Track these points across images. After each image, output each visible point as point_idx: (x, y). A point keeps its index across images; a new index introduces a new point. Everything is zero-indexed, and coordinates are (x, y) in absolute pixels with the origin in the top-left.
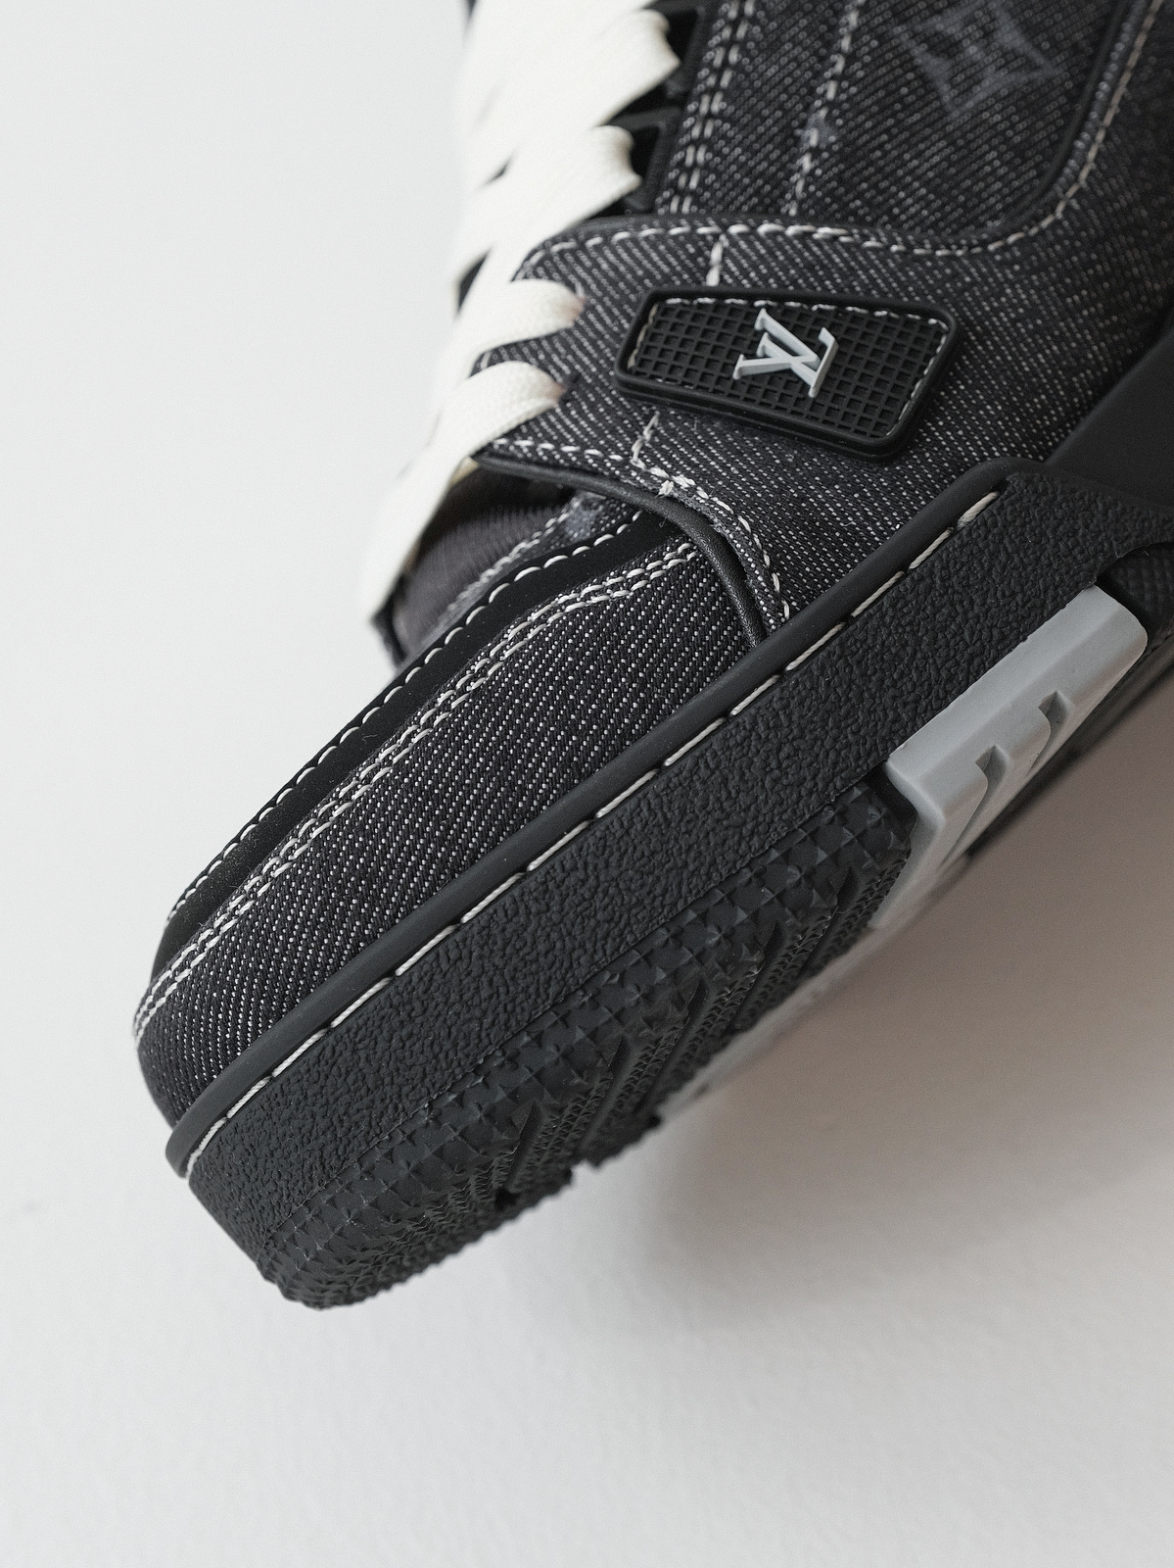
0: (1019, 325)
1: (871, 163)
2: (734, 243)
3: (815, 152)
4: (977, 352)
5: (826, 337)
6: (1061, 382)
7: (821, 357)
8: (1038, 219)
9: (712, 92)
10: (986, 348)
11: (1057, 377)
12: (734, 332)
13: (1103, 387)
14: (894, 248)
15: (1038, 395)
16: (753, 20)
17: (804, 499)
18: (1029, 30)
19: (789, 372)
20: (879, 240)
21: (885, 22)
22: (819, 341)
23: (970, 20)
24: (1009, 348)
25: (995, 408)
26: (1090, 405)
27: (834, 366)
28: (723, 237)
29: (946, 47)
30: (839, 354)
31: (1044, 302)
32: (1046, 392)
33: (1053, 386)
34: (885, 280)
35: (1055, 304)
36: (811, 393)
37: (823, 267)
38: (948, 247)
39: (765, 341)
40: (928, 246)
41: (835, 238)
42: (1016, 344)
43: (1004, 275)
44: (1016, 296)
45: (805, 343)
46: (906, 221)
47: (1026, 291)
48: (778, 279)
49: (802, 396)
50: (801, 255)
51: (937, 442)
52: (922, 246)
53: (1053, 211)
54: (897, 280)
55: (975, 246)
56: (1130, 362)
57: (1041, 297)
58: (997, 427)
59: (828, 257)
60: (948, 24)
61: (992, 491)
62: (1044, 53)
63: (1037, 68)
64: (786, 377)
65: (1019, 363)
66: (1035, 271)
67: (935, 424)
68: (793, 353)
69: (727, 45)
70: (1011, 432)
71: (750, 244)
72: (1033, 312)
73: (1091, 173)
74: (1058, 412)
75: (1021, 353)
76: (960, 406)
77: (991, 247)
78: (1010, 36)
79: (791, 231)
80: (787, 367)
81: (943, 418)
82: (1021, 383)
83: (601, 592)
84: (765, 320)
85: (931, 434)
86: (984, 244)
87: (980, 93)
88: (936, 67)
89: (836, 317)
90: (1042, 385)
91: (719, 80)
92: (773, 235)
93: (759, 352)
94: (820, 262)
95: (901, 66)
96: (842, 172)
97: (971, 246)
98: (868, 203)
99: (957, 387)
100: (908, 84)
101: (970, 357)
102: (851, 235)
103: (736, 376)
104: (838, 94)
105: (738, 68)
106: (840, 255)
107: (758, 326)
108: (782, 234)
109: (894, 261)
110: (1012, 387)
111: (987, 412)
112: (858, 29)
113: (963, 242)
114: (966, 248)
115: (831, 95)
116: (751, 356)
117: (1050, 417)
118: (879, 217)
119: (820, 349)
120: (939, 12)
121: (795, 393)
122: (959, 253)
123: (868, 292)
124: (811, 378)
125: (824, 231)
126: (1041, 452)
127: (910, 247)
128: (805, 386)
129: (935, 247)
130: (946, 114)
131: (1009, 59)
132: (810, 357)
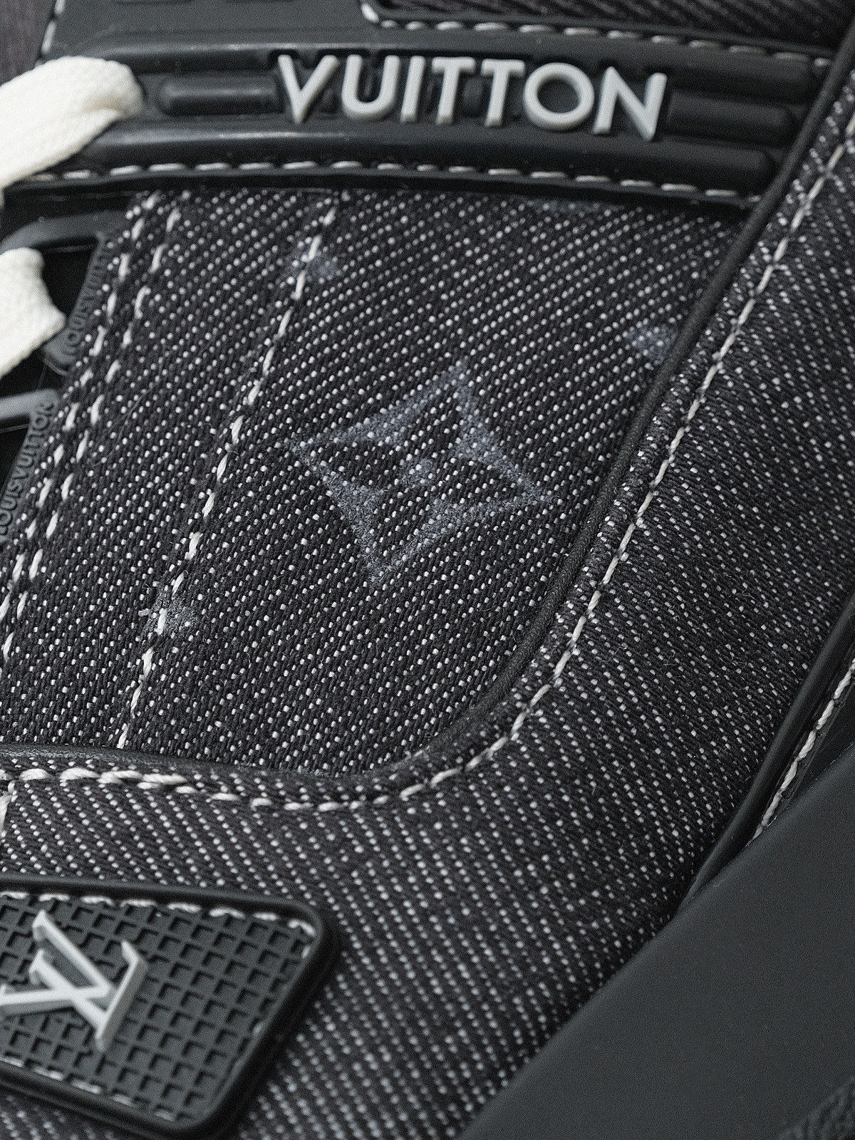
0: (433, 919)
2: (24, 799)
3: (160, 644)
4: (362, 968)
5: (129, 952)
6: (494, 1006)
7: (115, 986)
8: (480, 748)
9: (29, 548)
10: (375, 959)
11: (487, 998)
13: (562, 1011)
14: (256, 802)
15: (453, 1031)
16: (98, 433)
18: (504, 430)
19: (70, 1010)
20: (233, 790)
21: (285, 433)
24: (412, 958)
25: (378, 1056)
26: (537, 1040)
27: (136, 999)
28: (11, 786)
30: (147, 981)
31: (476, 879)
32: (467, 1024)
33: (481, 1015)
34: (234, 855)
35: (495, 879)
36: (99, 1045)
37: (146, 836)
38: (336, 797)
39: (41, 960)
40: (305, 797)
41: (170, 788)
42: (426, 951)
43: (418, 840)
44: (434, 871)
45: (98, 963)
46: (288, 751)
47: (450, 864)
48: (79, 856)
49: (85, 1050)
50: (115, 818)
51: (282, 1118)
52: (297, 798)
53: (506, 729)
54: (252, 853)
55: (378, 794)
56: (612, 965)
57: (472, 872)
58: (380, 1090)
59: (154, 818)
62: (527, 468)
64: (67, 1018)
65: (426, 983)
66: (468, 830)
67: (284, 1088)
68: (79, 980)
69: (58, 473)
70: (404, 1098)
71: (44, 798)
72: (454, 901)
73: (572, 662)
74: (485, 1056)
75: (432, 964)
76: (323, 1058)
77: (405, 794)
79: (107, 778)
80: (66, 1005)
81: (297, 1078)
82: (427, 1014)
84: (45, 926)
85: (275, 1105)
86: (393, 789)
87: (421, 541)
89: (151, 919)
90: (462, 1015)
91: (41, 529)
92: (78, 784)
93: (32, 979)
94: (141, 828)
95: (302, 503)
96: (196, 677)
97: (372, 795)
98: (234, 725)
99: (322, 1027)
101: (349, 977)
102: (193, 783)
104: (200, 554)
105: (69, 510)
106: (172, 816)
107: (34, 935)
108: (93, 782)
109: (251, 823)
110: (412, 1022)
111: (366, 1066)
112: (241, 447)
113: (359, 789)
114: (363, 798)
115: (191, 554)
116: (20, 985)
117: (473, 1064)
118: (248, 746)
120: (372, 411)
122: (355, 805)
123: (208, 876)
124: (100, 1019)
125: (152, 781)
126: (453, 1122)
127: (278, 800)
128: (92, 1034)
129: (317, 799)
130: (366, 576)
132: (102, 987)
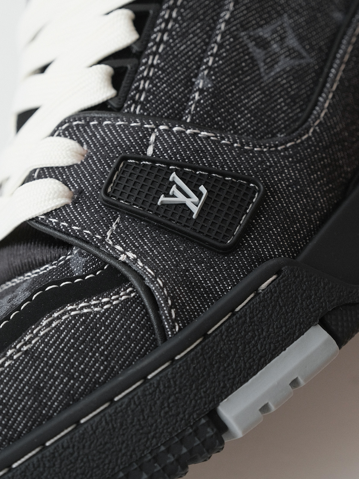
0: (290, 188)
1: (226, 99)
2: (161, 135)
3: (201, 91)
4: (271, 201)
5: (202, 189)
6: (306, 217)
7: (200, 200)
8: (301, 136)
9: (154, 54)
10: (274, 199)
11: (305, 215)
12: (159, 180)
13: (324, 220)
14: (235, 145)
15: (296, 224)
16: (176, 20)
17: (188, 271)
18: (301, 39)
20: (229, 140)
21: (237, 29)
22: (199, 190)
23: (275, 31)
24: (285, 200)
25: (277, 230)
26: (318, 228)
27: (206, 204)
28: (156, 130)
29: (263, 44)
30: (208, 197)
31: (301, 177)
32: (299, 222)
33: (303, 219)
34: (231, 161)
35: (306, 179)
36: (194, 216)
37: (202, 151)
38: (260, 147)
39: (174, 188)
40: (251, 145)
41: (209, 137)
42: (288, 198)
43: (285, 163)
44: (290, 174)
45: (192, 191)
46: (240, 130)
47: (294, 172)
48: (181, 155)
49: (190, 218)
50: (192, 144)
51: (250, 246)
52: (248, 145)
53: (308, 132)
54: (236, 161)
55: (272, 147)
57: (300, 175)
58: (277, 240)
59: (205, 146)
60: (265, 33)
61: (275, 275)
62: (306, 50)
63: (303, 58)
64: (182, 207)
65: (288, 208)
66: (298, 162)
67: (250, 236)
68: (188, 196)
69: (163, 31)
70: (283, 243)
71: (169, 136)
72: (296, 183)
73: (326, 114)
74: (304, 232)
75: (290, 202)
76: (261, 228)
77: (279, 148)
78: (292, 41)
79: (188, 132)
81: (254, 234)
82: (289, 218)
83: (89, 307)
84: (174, 176)
85: (247, 241)
86: (276, 146)
87: (277, 69)
88: (258, 53)
89: (208, 178)
90: (298, 219)
91: (158, 48)
92: (179, 132)
93: (171, 193)
94: (201, 148)
95: (243, 52)
96: (213, 103)
97: (270, 147)
98: (224, 119)
99: (260, 219)
100: (245, 61)
101: (267, 204)
102: (216, 136)
103: (159, 203)
104: (213, 64)
105: (167, 43)
106: (211, 146)
107: (171, 179)
108: (184, 132)
109: (235, 151)
110: (285, 220)
111: (273, 232)
112: (225, 32)
113: (267, 145)
114: (268, 148)
115: (210, 63)
116: (167, 195)
117: (300, 234)
118: (228, 126)
119: (199, 195)
120: (261, 26)
121: (187, 217)
122: (265, 150)
123: (222, 167)
124: (195, 210)
125: (204, 134)
126: (295, 252)
127: (243, 145)
128: (192, 213)
129: (254, 146)
130: (262, 78)
131: (291, 53)
132: (195, 199)
